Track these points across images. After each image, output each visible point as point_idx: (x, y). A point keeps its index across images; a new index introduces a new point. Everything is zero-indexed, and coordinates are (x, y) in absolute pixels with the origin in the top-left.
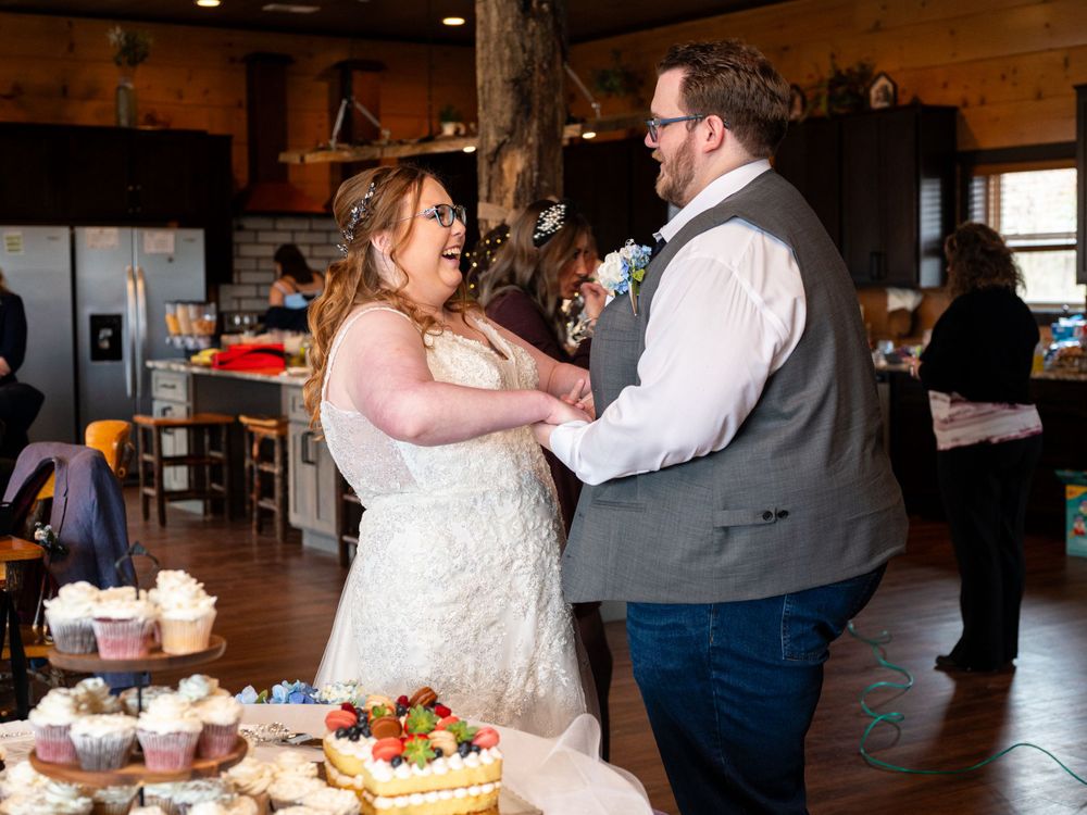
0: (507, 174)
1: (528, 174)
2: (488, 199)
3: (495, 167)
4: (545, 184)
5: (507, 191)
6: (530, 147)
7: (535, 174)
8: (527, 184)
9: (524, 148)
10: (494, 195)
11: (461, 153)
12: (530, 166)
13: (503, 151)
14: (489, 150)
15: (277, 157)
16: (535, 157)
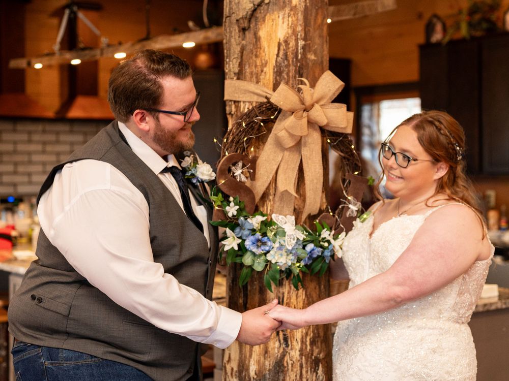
0: (264, 43)
1: (292, 43)
2: (240, 75)
3: (249, 35)
4: (312, 57)
5: (265, 64)
6: (294, 9)
7: (301, 43)
8: (290, 56)
9: (287, 10)
10: (247, 70)
11: (181, 49)
12: (294, 33)
13: (258, 15)
14: (242, 14)
15: (7, 63)
16: (301, 22)
